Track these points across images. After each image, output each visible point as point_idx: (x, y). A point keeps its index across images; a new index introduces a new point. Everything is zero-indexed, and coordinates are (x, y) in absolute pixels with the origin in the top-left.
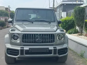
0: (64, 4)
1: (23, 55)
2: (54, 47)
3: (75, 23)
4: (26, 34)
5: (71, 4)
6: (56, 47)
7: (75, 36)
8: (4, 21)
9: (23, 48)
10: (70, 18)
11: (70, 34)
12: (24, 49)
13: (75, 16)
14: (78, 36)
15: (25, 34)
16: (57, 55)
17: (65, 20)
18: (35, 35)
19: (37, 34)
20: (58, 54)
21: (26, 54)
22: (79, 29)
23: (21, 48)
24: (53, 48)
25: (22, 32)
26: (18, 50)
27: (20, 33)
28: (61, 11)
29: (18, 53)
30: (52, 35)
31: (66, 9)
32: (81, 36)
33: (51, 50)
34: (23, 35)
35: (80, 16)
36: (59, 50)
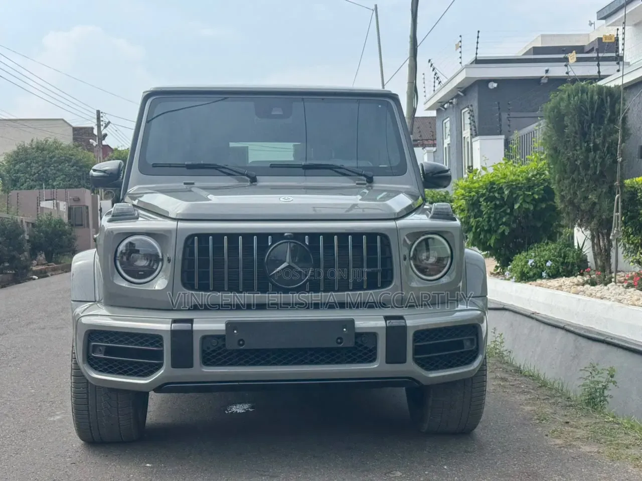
0: (483, 83)
1: (191, 366)
2: (387, 318)
3: (557, 200)
4: (207, 235)
5: (537, 81)
6: (401, 318)
7: (560, 288)
8: (65, 218)
9: (191, 321)
10: (524, 167)
11: (524, 277)
12: (197, 326)
13: (555, 154)
14: (580, 288)
15: (203, 237)
16: (410, 367)
17: (492, 186)
18: (263, 237)
19: (278, 236)
20: (416, 361)
21: (207, 360)
22: (589, 244)
23: (175, 321)
24: (382, 323)
25: (182, 225)
26: (154, 338)
27: (169, 231)
28: (466, 133)
29: (159, 355)
30: (372, 236)
31: (504, 116)
32: (598, 287)
33: (371, 335)
34: (190, 239)
35: (588, 150)
36: (422, 334)
